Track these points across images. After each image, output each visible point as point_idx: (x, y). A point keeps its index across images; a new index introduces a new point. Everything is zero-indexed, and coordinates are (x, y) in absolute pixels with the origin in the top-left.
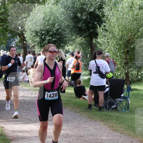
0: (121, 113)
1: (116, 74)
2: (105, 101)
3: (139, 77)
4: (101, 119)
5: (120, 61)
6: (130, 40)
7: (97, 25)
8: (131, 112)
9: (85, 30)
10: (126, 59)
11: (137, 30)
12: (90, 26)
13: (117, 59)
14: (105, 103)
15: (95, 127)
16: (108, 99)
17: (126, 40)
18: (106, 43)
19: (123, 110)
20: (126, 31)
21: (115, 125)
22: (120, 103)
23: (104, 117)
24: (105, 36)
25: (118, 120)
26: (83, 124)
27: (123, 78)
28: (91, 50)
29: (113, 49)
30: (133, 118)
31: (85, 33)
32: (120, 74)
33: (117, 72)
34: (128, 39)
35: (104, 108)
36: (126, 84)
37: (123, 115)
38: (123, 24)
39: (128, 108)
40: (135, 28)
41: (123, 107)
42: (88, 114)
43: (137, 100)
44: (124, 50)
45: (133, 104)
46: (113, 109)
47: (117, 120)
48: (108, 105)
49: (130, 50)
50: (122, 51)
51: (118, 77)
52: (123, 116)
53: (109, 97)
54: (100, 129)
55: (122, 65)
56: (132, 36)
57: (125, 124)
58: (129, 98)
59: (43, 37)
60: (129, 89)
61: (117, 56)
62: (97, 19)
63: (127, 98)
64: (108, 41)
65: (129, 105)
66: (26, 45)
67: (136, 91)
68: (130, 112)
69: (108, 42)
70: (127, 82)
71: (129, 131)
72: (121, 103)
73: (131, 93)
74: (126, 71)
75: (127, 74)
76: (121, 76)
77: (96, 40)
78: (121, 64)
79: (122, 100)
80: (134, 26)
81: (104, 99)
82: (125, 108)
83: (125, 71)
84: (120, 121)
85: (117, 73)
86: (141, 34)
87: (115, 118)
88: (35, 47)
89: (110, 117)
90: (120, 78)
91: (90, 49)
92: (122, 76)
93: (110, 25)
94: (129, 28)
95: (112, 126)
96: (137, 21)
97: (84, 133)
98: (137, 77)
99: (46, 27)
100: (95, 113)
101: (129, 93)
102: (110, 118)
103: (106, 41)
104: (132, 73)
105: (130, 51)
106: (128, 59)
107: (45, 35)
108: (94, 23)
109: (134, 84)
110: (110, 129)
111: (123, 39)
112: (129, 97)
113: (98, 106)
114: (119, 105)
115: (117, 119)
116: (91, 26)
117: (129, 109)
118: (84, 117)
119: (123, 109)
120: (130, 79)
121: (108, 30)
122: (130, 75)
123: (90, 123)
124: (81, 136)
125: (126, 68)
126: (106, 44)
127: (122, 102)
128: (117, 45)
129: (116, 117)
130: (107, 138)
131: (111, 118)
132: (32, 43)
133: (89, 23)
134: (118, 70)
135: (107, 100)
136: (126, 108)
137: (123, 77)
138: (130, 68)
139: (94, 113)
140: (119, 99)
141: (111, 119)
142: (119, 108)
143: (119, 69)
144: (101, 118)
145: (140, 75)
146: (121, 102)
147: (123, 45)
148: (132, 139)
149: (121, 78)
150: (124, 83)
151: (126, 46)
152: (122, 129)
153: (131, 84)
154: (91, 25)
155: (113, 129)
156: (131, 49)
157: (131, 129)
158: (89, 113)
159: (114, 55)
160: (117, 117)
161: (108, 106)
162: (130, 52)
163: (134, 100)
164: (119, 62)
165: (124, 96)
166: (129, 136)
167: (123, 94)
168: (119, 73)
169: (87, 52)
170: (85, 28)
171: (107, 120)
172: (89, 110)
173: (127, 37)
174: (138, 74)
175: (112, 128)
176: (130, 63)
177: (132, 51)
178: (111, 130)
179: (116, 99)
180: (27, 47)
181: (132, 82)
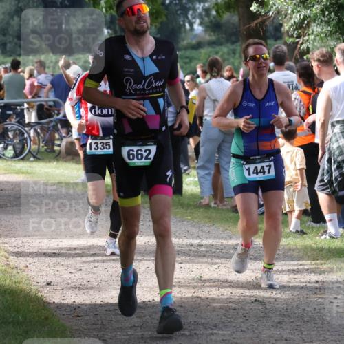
66: (260, 20)
88: (308, 25)
132: (293, 12)
180: (265, 31)
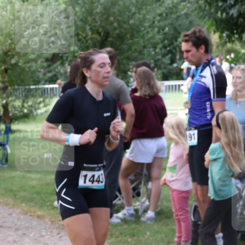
3: (26, 111)
6: (9, 51)
10: (3, 82)
17: (3, 50)
20: (2, 36)
34: (6, 49)
36: (5, 122)
39: (7, 160)
49: (10, 67)
56: (13, 46)
60: (8, 131)
63: (5, 145)
65: (9, 155)
68: (9, 166)
70: (5, 119)
71: (7, 197)
73: (11, 136)
74: (3, 101)
75: (5, 107)
82: (2, 162)
83: (1, 102)
98: (21, 111)
101: (8, 138)
104: (13, 105)
105: (10, 69)
106: (6, 81)
109: (17, 122)
112: (9, 143)
120: (10, 114)
122: (11, 108)
125: (4, 96)
136: (4, 161)
138: (8, 98)
145: (26, 108)
148: (11, 210)
153: (11, 122)
162: (9, 71)
165: (0, 141)
173: (5, 46)
174: (23, 106)
176: (11, 88)
181: (13, 119)
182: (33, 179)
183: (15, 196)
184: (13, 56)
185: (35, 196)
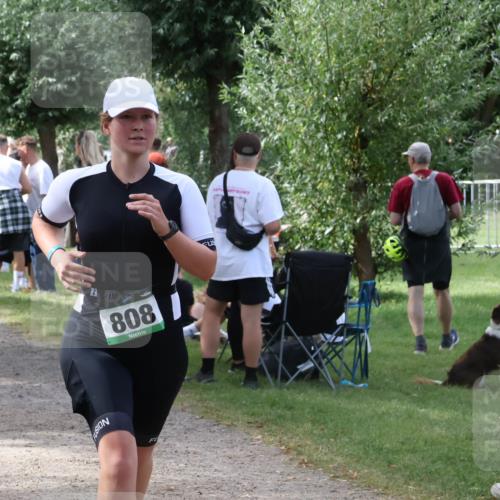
0: (334, 393)
1: (314, 232)
2: (272, 343)
4: (251, 419)
5: (332, 177)
6: (372, 90)
7: (238, 23)
8: (379, 388)
9: (185, 48)
10: (355, 171)
11: (402, 51)
12: (207, 34)
13: (318, 171)
14: (270, 353)
15: (229, 453)
16: (283, 336)
17: (357, 89)
18: (276, 104)
19: (345, 382)
20: (357, 51)
21: (309, 442)
22: (333, 353)
23: (268, 409)
24: (270, 73)
25: (325, 423)
26: (180, 441)
27: (346, 249)
28: (210, 132)
29: (303, 130)
30: (383, 413)
31: (187, 61)
32: (331, 233)
33: (318, 224)
34: (365, 85)
35: (265, 374)
36: (359, 274)
37: (343, 403)
38: (344, 23)
39: (365, 371)
40: (394, 39)
41: (344, 368)
42: (198, 397)
43: (400, 339)
44: (350, 131)
45: (386, 356)
46: (302, 375)
47: (318, 421)
48: (280, 360)
49: (374, 132)
50: (339, 136)
51: (322, 246)
52: (342, 405)
53: (286, 327)
54: (248, 459)
55: (342, 197)
56: (382, 77)
57: (353, 437)
58: (368, 330)
59: (14, 75)
60: (369, 295)
61: (320, 158)
62: (232, 5)
63: (362, 331)
64: (284, 92)
65: (369, 359)
67: (397, 302)
68: (371, 387)
69: (283, 100)
70: (360, 265)
71: (369, 466)
72: (337, 354)
73: (375, 310)
74: (356, 218)
75: (360, 234)
76: (335, 241)
77: (234, 89)
78: (335, 191)
79: (340, 339)
80: (390, 33)
81: (266, 338)
82: (353, 374)
83: (351, 221)
84: (330, 425)
85: (319, 229)
86: (418, 65)
87: (309, 413)
89: (290, 408)
90: (330, 249)
91: (206, 131)
92: (342, 241)
93: (292, 29)
94: (370, 42)
95: (299, 449)
96: (400, 10)
97: (183, 477)
99: (23, 34)
100: (227, 395)
101: (368, 313)
102: (288, 413)
103: (273, 97)
104: (380, 230)
105: (373, 137)
106: (364, 168)
107: (21, 70)
108: (221, 19)
109: (389, 272)
110: (291, 460)
111: (342, 86)
112: (370, 326)
113: (242, 366)
114: (329, 361)
115: (319, 415)
116: (210, 32)
117: (369, 375)
118: (183, 410)
119: (343, 375)
120: (373, 253)
121: (280, 50)
122: (375, 238)
123: (209, 434)
124: (171, 490)
125: (359, 205)
126: (273, 107)
127: (342, 350)
128: (322, 112)
129: (313, 408)
130: (278, 495)
131: (293, 415)
133: (203, 18)
134: (323, 215)
135: (278, 338)
136: (358, 372)
137: (344, 244)
138: (372, 209)
139: (222, 395)
140: (328, 336)
141: (293, 419)
142: (327, 372)
143: (328, 211)
144: (253, 414)
146: (338, 349)
147: (343, 111)
149: (334, 247)
150: (350, 270)
151: (358, 118)
152: (339, 459)
153: (376, 272)
154: (208, 27)
155: (302, 457)
156: (378, 128)
157: (376, 459)
158: (205, 396)
159: (308, 153)
160: (320, 411)
161: (281, 365)
162: (371, 143)
163: (389, 340)
164: (330, 181)
165: (349, 322)
166: (369, 487)
167: (344, 315)
168: (328, 230)
169: (195, 139)
170: (183, 40)
171: (276, 424)
172: (202, 383)
173: (362, 77)
175: (300, 453)
176: (374, 186)
177: (382, 137)
178: (296, 464)
179: (314, 336)
181: (380, 265)
182: (433, 423)
183: (390, 463)
184: (382, 105)
185: (439, 465)
